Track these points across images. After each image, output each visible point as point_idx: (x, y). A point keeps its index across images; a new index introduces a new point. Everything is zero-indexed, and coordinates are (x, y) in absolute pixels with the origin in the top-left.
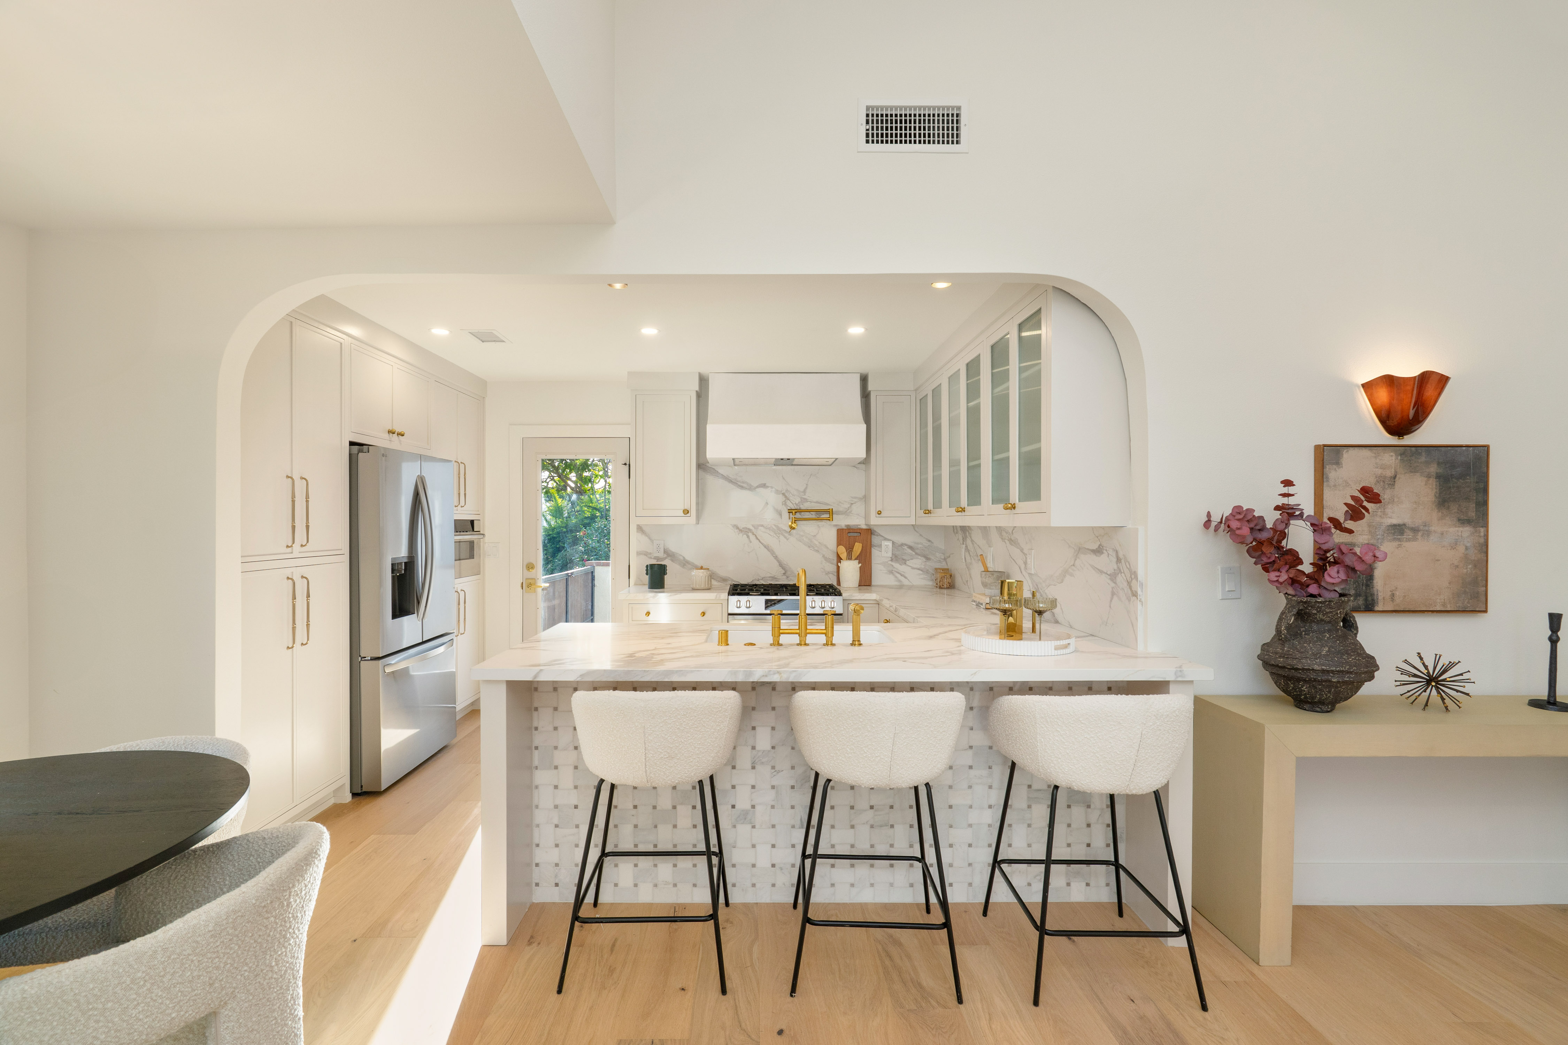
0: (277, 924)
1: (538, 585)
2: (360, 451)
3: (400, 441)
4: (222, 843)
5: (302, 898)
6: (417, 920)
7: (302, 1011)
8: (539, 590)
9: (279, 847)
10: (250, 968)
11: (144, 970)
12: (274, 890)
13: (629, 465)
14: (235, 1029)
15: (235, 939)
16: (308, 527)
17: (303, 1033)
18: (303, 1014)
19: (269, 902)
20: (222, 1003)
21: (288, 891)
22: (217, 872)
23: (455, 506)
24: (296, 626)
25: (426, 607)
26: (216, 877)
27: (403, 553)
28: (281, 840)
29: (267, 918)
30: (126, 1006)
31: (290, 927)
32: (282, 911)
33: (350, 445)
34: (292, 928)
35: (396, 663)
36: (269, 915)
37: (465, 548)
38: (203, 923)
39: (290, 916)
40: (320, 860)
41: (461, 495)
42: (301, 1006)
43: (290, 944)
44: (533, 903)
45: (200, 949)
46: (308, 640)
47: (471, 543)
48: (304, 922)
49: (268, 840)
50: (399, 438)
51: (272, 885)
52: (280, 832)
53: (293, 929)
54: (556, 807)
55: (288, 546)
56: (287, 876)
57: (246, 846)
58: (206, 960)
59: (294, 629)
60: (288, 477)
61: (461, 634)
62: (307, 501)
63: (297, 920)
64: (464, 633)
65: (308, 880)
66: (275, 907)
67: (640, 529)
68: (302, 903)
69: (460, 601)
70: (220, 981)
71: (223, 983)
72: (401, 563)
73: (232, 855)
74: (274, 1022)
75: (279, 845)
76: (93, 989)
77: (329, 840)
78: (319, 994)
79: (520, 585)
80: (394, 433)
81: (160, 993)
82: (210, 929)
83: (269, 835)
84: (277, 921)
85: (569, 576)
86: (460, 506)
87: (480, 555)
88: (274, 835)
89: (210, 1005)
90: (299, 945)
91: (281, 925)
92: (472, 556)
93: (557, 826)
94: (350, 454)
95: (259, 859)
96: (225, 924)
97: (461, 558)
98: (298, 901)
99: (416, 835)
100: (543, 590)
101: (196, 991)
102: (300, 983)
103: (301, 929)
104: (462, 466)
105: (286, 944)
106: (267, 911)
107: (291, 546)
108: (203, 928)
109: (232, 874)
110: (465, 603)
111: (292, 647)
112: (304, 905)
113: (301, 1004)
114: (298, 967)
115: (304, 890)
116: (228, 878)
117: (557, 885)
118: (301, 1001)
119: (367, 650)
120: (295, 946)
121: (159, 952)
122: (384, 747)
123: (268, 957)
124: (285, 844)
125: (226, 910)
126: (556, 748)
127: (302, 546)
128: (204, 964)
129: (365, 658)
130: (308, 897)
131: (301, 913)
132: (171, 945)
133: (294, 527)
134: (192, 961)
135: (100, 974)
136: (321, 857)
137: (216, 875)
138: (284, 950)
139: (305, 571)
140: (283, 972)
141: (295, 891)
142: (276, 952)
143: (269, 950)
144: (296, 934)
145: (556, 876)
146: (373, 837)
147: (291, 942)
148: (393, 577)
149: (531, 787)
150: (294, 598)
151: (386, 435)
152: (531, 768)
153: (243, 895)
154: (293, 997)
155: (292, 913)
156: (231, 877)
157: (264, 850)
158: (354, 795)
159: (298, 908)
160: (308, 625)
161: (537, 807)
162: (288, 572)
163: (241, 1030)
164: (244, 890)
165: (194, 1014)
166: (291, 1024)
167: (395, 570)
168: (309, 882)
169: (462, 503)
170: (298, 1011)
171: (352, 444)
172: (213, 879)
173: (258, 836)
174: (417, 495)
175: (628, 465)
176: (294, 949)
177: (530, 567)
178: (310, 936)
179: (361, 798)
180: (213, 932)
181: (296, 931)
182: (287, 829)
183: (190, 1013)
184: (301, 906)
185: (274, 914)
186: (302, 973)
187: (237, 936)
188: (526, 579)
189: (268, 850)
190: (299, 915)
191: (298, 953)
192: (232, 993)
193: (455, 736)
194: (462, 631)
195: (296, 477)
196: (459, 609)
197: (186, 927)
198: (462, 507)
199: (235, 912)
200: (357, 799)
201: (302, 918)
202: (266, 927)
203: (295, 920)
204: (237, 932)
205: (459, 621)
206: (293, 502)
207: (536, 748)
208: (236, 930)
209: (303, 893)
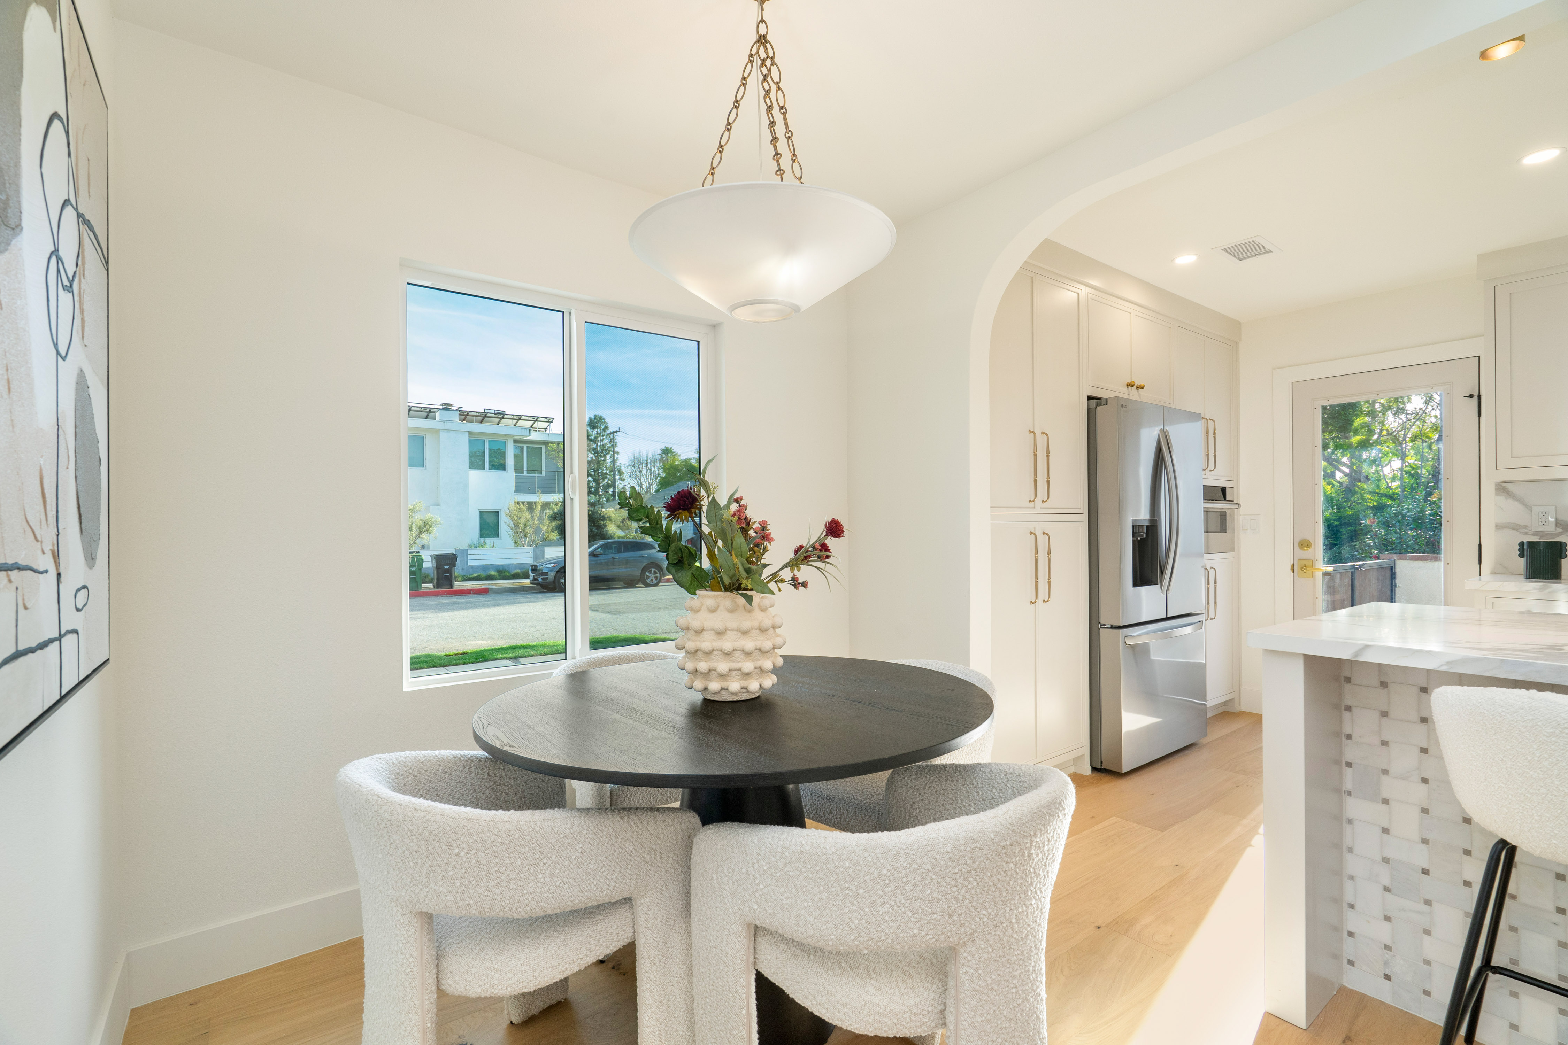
0: (1017, 874)
1: (1317, 568)
2: (1097, 405)
3: (1139, 395)
4: (968, 765)
5: (1045, 854)
6: (1171, 936)
7: (1045, 992)
8: (1319, 575)
9: (1021, 787)
10: (990, 914)
11: (889, 868)
12: (1014, 831)
13: (1479, 397)
14: (975, 978)
15: (973, 872)
16: (1048, 482)
17: (1045, 1019)
18: (1046, 996)
19: (1008, 843)
20: (961, 942)
21: (1029, 839)
22: (964, 795)
23: (1203, 470)
24: (1039, 581)
25: (1170, 578)
26: (962, 800)
27: (1143, 515)
28: (1023, 779)
29: (1007, 863)
30: (874, 899)
31: (1032, 884)
32: (1023, 860)
33: (1088, 400)
34: (1034, 886)
35: (1137, 636)
36: (1009, 860)
37: (1215, 520)
38: (942, 840)
39: (1032, 870)
40: (1065, 815)
41: (1210, 458)
42: (1044, 985)
43: (1031, 904)
44: (1345, 987)
45: (939, 869)
46: (1049, 597)
47: (1223, 516)
48: (1047, 885)
49: (1010, 776)
50: (1138, 392)
51: (1011, 824)
52: (1022, 770)
53: (1035, 888)
54: (1386, 860)
55: (1030, 501)
56: (1028, 820)
57: (989, 776)
58: (945, 884)
59: (1037, 583)
60: (1030, 431)
61: (1211, 619)
62: (1048, 456)
63: (1039, 879)
64: (1214, 618)
65: (1052, 834)
66: (1015, 852)
67: (1502, 488)
68: (1045, 860)
69: (1210, 580)
70: (958, 915)
71: (961, 918)
72: (1143, 526)
73: (976, 781)
74: (1014, 990)
75: (1021, 784)
76: (848, 868)
77: (1074, 794)
78: (1062, 971)
79: (1290, 567)
80: (1133, 386)
81: (903, 901)
82: (949, 850)
83: (1011, 770)
84: (1018, 870)
85: (1355, 568)
86: (1208, 469)
87: (1234, 529)
88: (1016, 772)
89: (949, 937)
90: (1041, 910)
91: (1022, 878)
92: (1223, 529)
93: (1387, 889)
94: (1088, 409)
95: (1001, 794)
96: (963, 850)
97: (1209, 531)
98: (1040, 856)
99: (1165, 833)
100: (1324, 574)
101: (936, 916)
102: (1043, 958)
103: (1043, 891)
104: (1211, 423)
105: (1027, 903)
106: (1006, 853)
107: (1034, 501)
108: (941, 846)
109: (977, 802)
110: (1215, 583)
111: (1035, 602)
112: (1047, 863)
113: (1044, 982)
114: (1040, 936)
115: (1047, 845)
116: (972, 804)
117: (1388, 977)
118: (1044, 979)
119: (1106, 617)
120: (1037, 910)
121: (902, 855)
122: (1125, 729)
123: (1008, 909)
124: (1026, 785)
125: (964, 834)
126: (1385, 772)
127: (1043, 501)
128: (943, 888)
129: (1105, 625)
130: (1051, 856)
131: (1043, 872)
132: (912, 852)
133: (1036, 481)
134: (932, 879)
135: (853, 855)
136: (1066, 811)
137: (962, 797)
138: (1025, 909)
139: (1048, 528)
140: (1024, 935)
141: (1037, 841)
142: (1017, 908)
143: (1008, 902)
144: (1038, 896)
145: (1386, 964)
146: (1114, 819)
147: (1033, 903)
148: (1134, 541)
149: (1340, 820)
150: (1037, 552)
151: (1125, 389)
152: (1340, 793)
153: (981, 824)
154: (1035, 970)
155: (1034, 868)
156: (975, 804)
157: (1006, 785)
158: (1094, 769)
159: (1040, 865)
160: (1049, 582)
161: (1350, 850)
162: (1031, 527)
163: (980, 983)
164: (983, 818)
165: (934, 940)
166: (1033, 1002)
167: (1136, 533)
168: (1053, 837)
169: (1211, 466)
170: (1041, 990)
171: (1090, 398)
172: (960, 801)
173: (1001, 768)
174: (1159, 451)
175: (1476, 399)
176: (1036, 913)
177: (1304, 544)
178: (1053, 902)
179: (1102, 775)
180: (951, 855)
181: (1038, 892)
182: (1029, 768)
183: (931, 937)
184: (1043, 863)
185: (1014, 860)
186: (1045, 946)
187: (975, 870)
188: (1299, 560)
189: (1010, 786)
190: (1042, 874)
191: (1040, 919)
192: (971, 934)
193: (1206, 735)
194: (1212, 615)
195: (1038, 433)
196: (1208, 589)
197: (926, 837)
198: (1211, 471)
199: (975, 841)
200: (1096, 774)
201: (1045, 878)
202: (1005, 872)
203: (1037, 877)
204: (975, 866)
205: (1208, 603)
206: (1035, 455)
207: (1349, 765)
208: (974, 862)
209: (1046, 848)
